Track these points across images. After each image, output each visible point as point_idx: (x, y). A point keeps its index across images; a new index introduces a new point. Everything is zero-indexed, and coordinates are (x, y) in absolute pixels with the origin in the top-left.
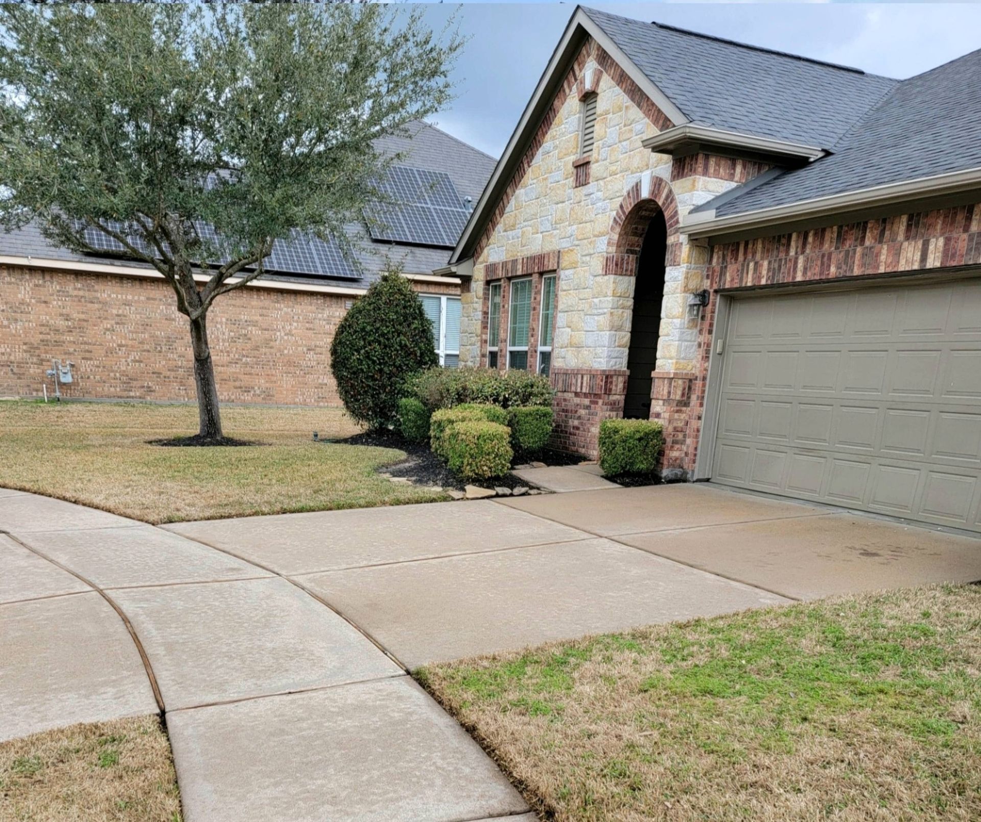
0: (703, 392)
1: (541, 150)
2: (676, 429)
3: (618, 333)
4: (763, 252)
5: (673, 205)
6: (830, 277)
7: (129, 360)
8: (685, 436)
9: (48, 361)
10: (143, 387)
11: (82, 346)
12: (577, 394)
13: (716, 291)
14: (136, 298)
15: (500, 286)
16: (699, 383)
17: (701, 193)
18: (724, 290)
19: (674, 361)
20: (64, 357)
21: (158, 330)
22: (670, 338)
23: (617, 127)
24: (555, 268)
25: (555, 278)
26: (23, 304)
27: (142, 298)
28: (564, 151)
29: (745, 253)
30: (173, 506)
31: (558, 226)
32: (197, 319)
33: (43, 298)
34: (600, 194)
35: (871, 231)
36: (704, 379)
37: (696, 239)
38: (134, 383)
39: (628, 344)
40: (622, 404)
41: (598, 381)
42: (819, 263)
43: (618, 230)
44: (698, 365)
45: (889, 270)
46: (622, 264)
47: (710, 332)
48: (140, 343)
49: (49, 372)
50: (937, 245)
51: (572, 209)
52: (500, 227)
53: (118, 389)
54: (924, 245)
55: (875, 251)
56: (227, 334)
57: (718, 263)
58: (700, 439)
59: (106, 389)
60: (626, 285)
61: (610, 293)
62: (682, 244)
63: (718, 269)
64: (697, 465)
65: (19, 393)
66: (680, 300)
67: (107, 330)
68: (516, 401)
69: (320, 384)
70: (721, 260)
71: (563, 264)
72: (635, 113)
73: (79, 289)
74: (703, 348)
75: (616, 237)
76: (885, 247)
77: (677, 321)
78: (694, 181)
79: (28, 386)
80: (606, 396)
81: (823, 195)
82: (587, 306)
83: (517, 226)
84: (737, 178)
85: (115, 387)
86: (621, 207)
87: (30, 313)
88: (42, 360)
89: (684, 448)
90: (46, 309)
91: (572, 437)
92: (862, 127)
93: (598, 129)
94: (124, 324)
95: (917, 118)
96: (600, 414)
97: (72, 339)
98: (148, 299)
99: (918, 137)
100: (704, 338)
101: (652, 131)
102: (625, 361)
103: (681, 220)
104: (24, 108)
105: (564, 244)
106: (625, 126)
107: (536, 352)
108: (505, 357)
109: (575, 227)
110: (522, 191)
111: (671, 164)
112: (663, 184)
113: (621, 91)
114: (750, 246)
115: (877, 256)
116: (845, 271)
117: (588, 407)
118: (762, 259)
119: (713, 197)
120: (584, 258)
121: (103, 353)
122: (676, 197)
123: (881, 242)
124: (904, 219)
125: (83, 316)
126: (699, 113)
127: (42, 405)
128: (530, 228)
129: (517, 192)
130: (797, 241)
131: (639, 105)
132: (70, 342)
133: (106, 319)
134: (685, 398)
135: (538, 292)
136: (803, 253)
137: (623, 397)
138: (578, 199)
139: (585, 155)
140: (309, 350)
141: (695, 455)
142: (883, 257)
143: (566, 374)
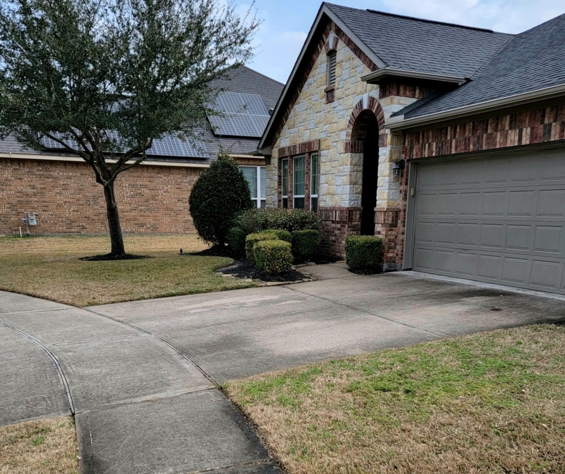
0: (404, 218)
1: (306, 83)
2: (390, 240)
3: (355, 186)
4: (433, 138)
5: (381, 113)
6: (470, 151)
7: (71, 210)
8: (395, 244)
9: (22, 213)
10: (79, 226)
11: (43, 204)
12: (333, 222)
13: (408, 160)
14: (74, 174)
15: (287, 160)
16: (402, 213)
17: (396, 105)
18: (413, 159)
19: (386, 201)
20: (31, 210)
21: (88, 192)
22: (384, 188)
23: (348, 70)
24: (318, 149)
25: (318, 155)
26: (6, 180)
27: (78, 174)
28: (319, 83)
29: (423, 139)
30: (92, 296)
31: (318, 126)
32: (107, 186)
33: (19, 177)
34: (340, 107)
35: (491, 125)
36: (405, 211)
37: (395, 132)
38: (74, 224)
39: (361, 192)
40: (359, 227)
41: (345, 214)
42: (463, 143)
43: (351, 127)
44: (401, 203)
45: (502, 146)
46: (355, 146)
47: (406, 184)
48: (77, 200)
49: (23, 219)
50: (527, 132)
51: (326, 116)
52: (286, 127)
53: (64, 228)
54: (519, 132)
55: (494, 136)
56: (129, 193)
57: (408, 144)
58: (404, 246)
59: (57, 228)
60: (357, 158)
61: (349, 163)
62: (387, 134)
63: (408, 148)
64: (403, 260)
65: (4, 233)
66: (388, 166)
67: (58, 193)
68: (297, 227)
69: (186, 220)
70: (410, 143)
71: (322, 147)
72: (357, 61)
73: (40, 170)
74: (403, 193)
75: (350, 131)
76: (499, 133)
77: (387, 179)
78: (392, 99)
79: (10, 228)
80: (350, 223)
81: (462, 106)
82: (336, 171)
83: (296, 126)
84: (417, 96)
85: (63, 226)
86: (353, 114)
87: (11, 185)
88: (19, 213)
89: (396, 251)
90: (21, 183)
91: (332, 247)
92: (490, 64)
93: (338, 71)
94: (68, 190)
95: (519, 58)
96: (347, 233)
97: (36, 199)
98: (82, 174)
99: (518, 70)
100: (402, 188)
101: (367, 72)
102: (360, 202)
103: (385, 121)
104: (4, 70)
105: (322, 136)
106: (352, 69)
107: (309, 198)
108: (292, 201)
109: (327, 126)
110: (297, 106)
111: (378, 89)
112: (375, 101)
113: (349, 49)
114: (426, 135)
115: (494, 139)
116: (478, 148)
117: (339, 229)
118: (433, 141)
119: (403, 107)
120: (333, 144)
121: (55, 207)
122: (383, 108)
123: (496, 131)
124: (508, 117)
125: (43, 186)
126: (393, 61)
127: (19, 239)
128: (303, 127)
129: (295, 106)
130: (451, 131)
131: (359, 57)
132: (35, 201)
133: (57, 187)
134: (394, 222)
135: (309, 164)
136: (454, 138)
137: (360, 223)
138: (328, 110)
139: (332, 85)
140: (178, 200)
141: (402, 255)
142: (498, 139)
143: (326, 210)
